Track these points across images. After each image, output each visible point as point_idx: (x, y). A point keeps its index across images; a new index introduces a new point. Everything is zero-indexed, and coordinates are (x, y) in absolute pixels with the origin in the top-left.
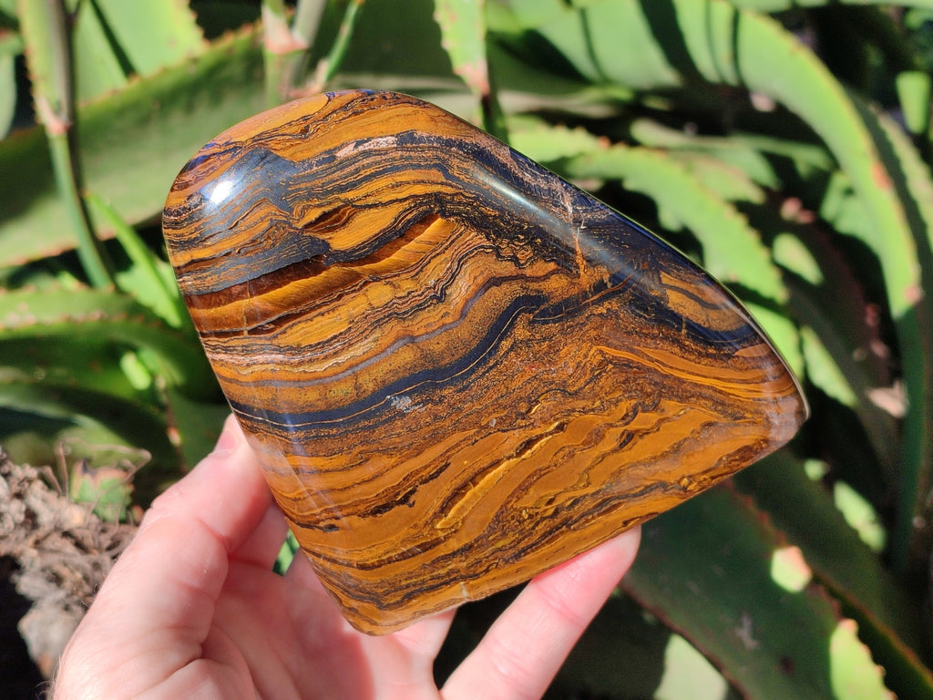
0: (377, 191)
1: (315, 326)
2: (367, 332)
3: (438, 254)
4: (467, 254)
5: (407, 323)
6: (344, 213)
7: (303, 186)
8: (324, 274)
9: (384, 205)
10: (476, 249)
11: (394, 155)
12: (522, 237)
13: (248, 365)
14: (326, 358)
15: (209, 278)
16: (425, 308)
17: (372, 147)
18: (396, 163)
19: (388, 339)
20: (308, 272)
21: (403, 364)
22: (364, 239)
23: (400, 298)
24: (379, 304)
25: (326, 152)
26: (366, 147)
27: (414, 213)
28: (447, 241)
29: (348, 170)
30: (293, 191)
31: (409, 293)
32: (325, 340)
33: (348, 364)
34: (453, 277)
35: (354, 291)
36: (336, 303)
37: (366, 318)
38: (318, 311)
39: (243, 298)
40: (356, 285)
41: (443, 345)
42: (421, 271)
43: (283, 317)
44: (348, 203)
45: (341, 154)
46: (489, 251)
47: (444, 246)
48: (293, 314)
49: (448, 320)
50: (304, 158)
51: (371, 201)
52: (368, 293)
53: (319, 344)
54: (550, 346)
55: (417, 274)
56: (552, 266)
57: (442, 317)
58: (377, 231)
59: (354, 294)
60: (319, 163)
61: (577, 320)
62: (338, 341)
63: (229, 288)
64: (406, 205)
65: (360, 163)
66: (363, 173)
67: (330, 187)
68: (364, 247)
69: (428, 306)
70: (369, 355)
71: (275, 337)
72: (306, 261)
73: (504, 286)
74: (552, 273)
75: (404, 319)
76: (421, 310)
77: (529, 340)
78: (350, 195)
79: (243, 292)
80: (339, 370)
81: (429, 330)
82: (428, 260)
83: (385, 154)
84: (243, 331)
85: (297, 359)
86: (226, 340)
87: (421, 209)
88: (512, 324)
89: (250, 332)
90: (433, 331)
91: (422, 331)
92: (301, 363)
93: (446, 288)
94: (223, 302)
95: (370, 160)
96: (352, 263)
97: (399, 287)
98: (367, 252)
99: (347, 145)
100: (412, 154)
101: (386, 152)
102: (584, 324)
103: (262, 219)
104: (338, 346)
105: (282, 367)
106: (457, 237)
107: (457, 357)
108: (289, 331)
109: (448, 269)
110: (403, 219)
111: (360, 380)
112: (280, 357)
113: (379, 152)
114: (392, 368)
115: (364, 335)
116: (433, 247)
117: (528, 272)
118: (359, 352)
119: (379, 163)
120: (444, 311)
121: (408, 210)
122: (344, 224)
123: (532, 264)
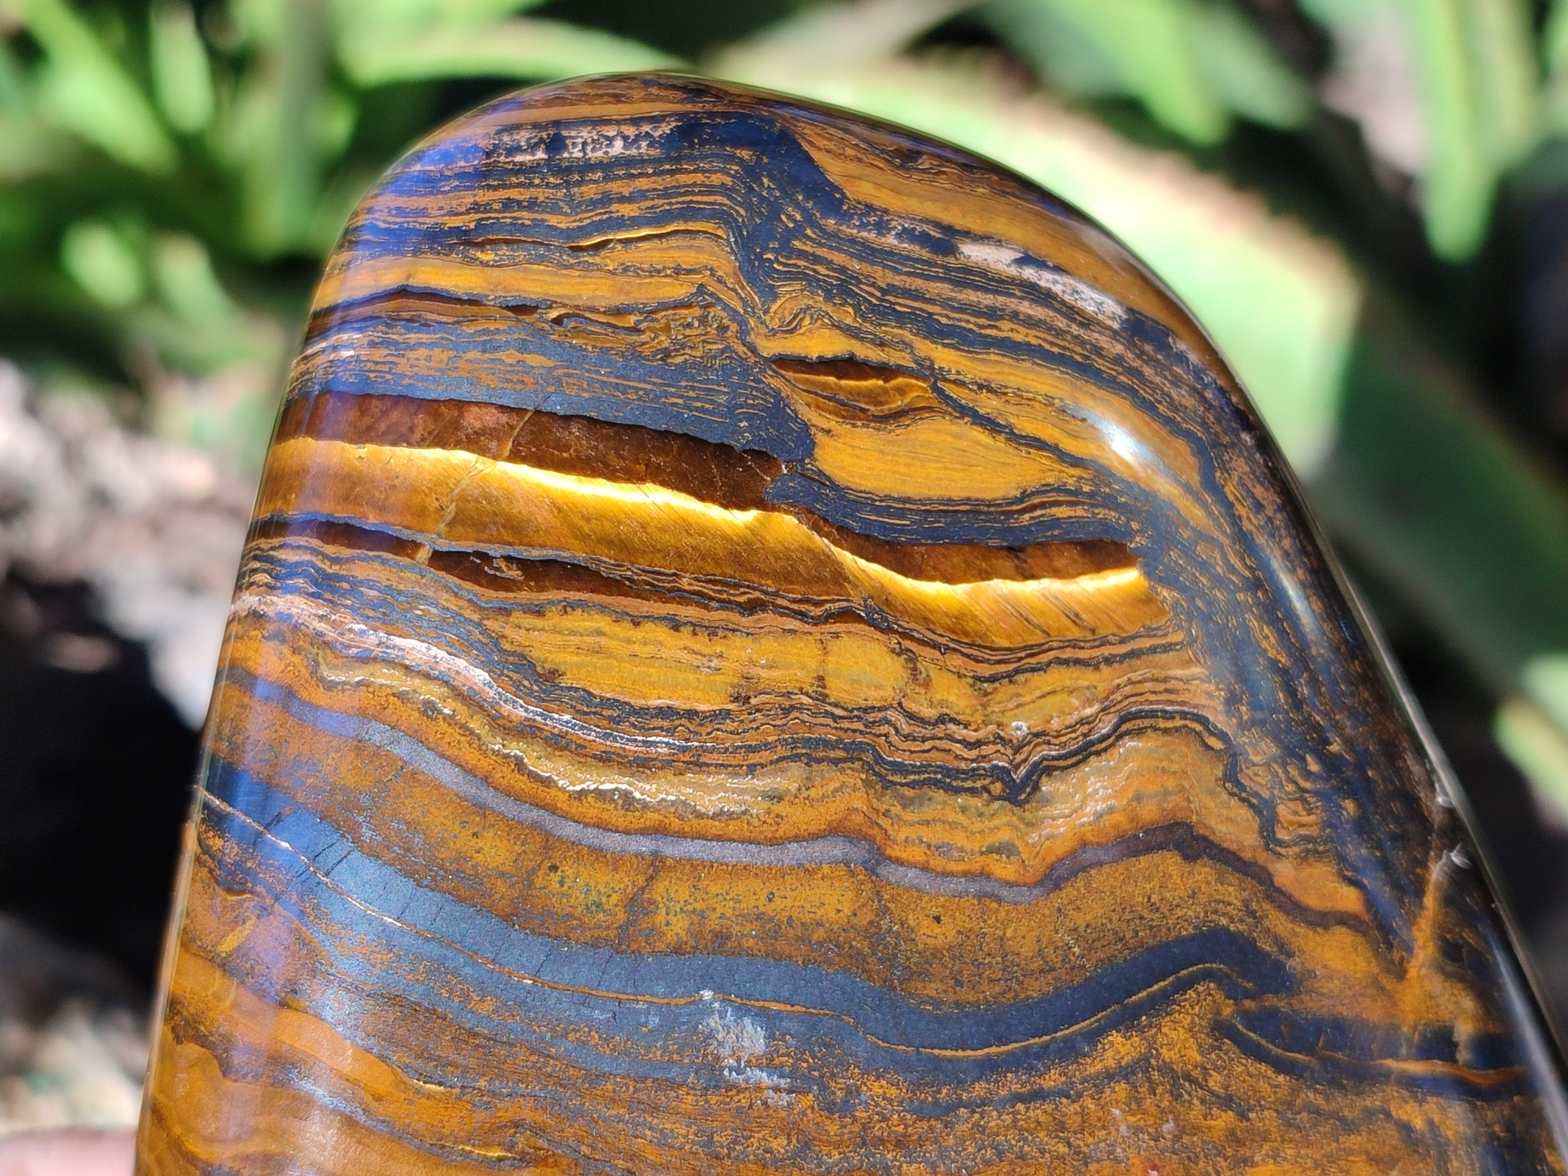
0: (1019, 393)
1: (637, 648)
2: (764, 756)
3: (1078, 662)
4: (1152, 714)
5: (888, 802)
6: (902, 391)
7: (838, 258)
8: (750, 516)
9: (1015, 438)
10: (1184, 715)
11: (1103, 341)
12: (1314, 766)
13: (365, 659)
14: (606, 759)
15: (422, 352)
16: (958, 791)
17: (1057, 289)
18: (1100, 364)
19: (811, 813)
20: (711, 483)
21: (807, 918)
22: (911, 491)
23: (911, 716)
24: (844, 698)
25: (937, 224)
26: (1045, 279)
27: (1079, 511)
28: (1122, 641)
29: (972, 296)
30: (802, 254)
31: (942, 719)
32: (638, 702)
33: (652, 818)
34: (1085, 752)
35: (802, 616)
36: (734, 617)
37: (787, 711)
38: (670, 609)
39: (482, 451)
40: (817, 604)
41: (943, 935)
42: (1010, 676)
43: (563, 564)
44: (927, 371)
45: (974, 253)
46: (1216, 743)
47: (1107, 651)
48: (597, 574)
49: (1004, 869)
50: (877, 203)
51: (988, 404)
52: (834, 645)
53: (614, 703)
54: (1232, 1136)
55: (992, 679)
56: (1349, 899)
57: (991, 850)
58: (957, 494)
59: (795, 624)
60: (906, 234)
61: (1339, 1101)
62: (670, 732)
63: (461, 405)
64: (1070, 476)
65: (1012, 304)
66: (1006, 329)
67: (904, 304)
68: (901, 513)
69: (972, 791)
70: (732, 827)
71: (505, 612)
72: (723, 450)
73: (1204, 872)
74: (1344, 919)
75: (888, 785)
76: (949, 789)
77: (1188, 1078)
78: (945, 357)
79: (495, 434)
80: (616, 816)
81: (938, 863)
82: (1044, 658)
83: (1081, 325)
84: (416, 546)
85: (519, 711)
86: (346, 552)
87: (1102, 513)
88: (1166, 998)
89: (442, 560)
90: (946, 874)
91: (917, 854)
92: (527, 731)
93: (1049, 771)
94: (417, 436)
95: (1038, 312)
96: (844, 535)
97: (927, 684)
98: (903, 530)
99: (999, 243)
100: (1148, 371)
101: (1087, 322)
102: (1349, 1127)
103: (678, 271)
104: (662, 744)
105: (463, 713)
106: (1153, 650)
107: (967, 995)
108: (553, 618)
109: (1082, 722)
110: (1042, 505)
111: (659, 890)
112: (479, 676)
113: (1071, 312)
114: (770, 909)
115: (754, 758)
116: (1076, 633)
117: (1284, 872)
118: (708, 803)
119: (1060, 333)
120: (1005, 835)
121: (1069, 492)
122: (884, 419)
123: (1304, 858)
